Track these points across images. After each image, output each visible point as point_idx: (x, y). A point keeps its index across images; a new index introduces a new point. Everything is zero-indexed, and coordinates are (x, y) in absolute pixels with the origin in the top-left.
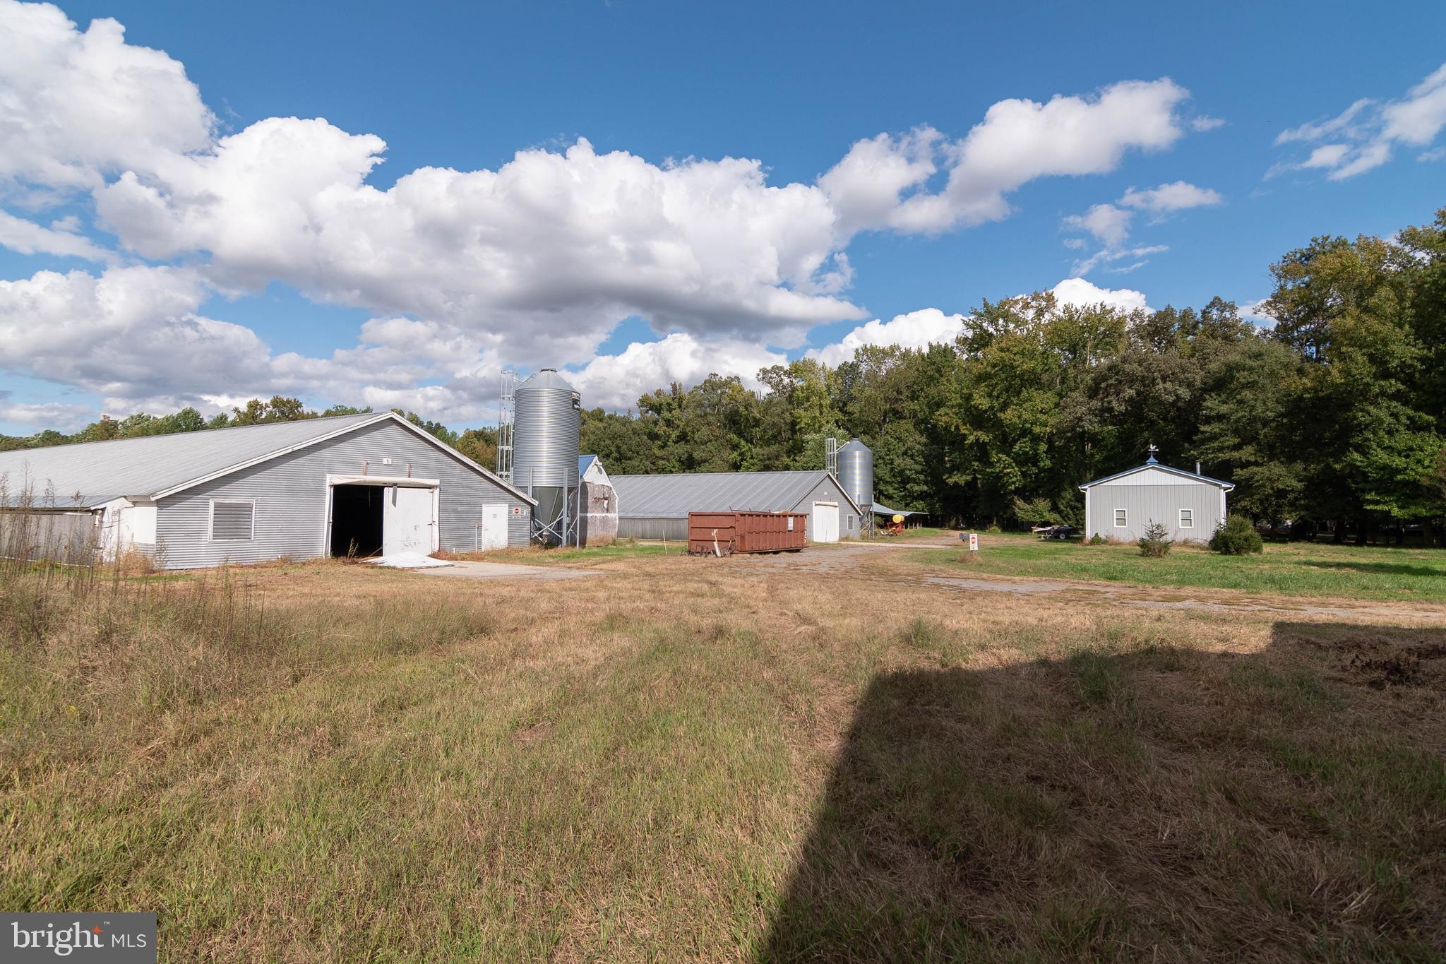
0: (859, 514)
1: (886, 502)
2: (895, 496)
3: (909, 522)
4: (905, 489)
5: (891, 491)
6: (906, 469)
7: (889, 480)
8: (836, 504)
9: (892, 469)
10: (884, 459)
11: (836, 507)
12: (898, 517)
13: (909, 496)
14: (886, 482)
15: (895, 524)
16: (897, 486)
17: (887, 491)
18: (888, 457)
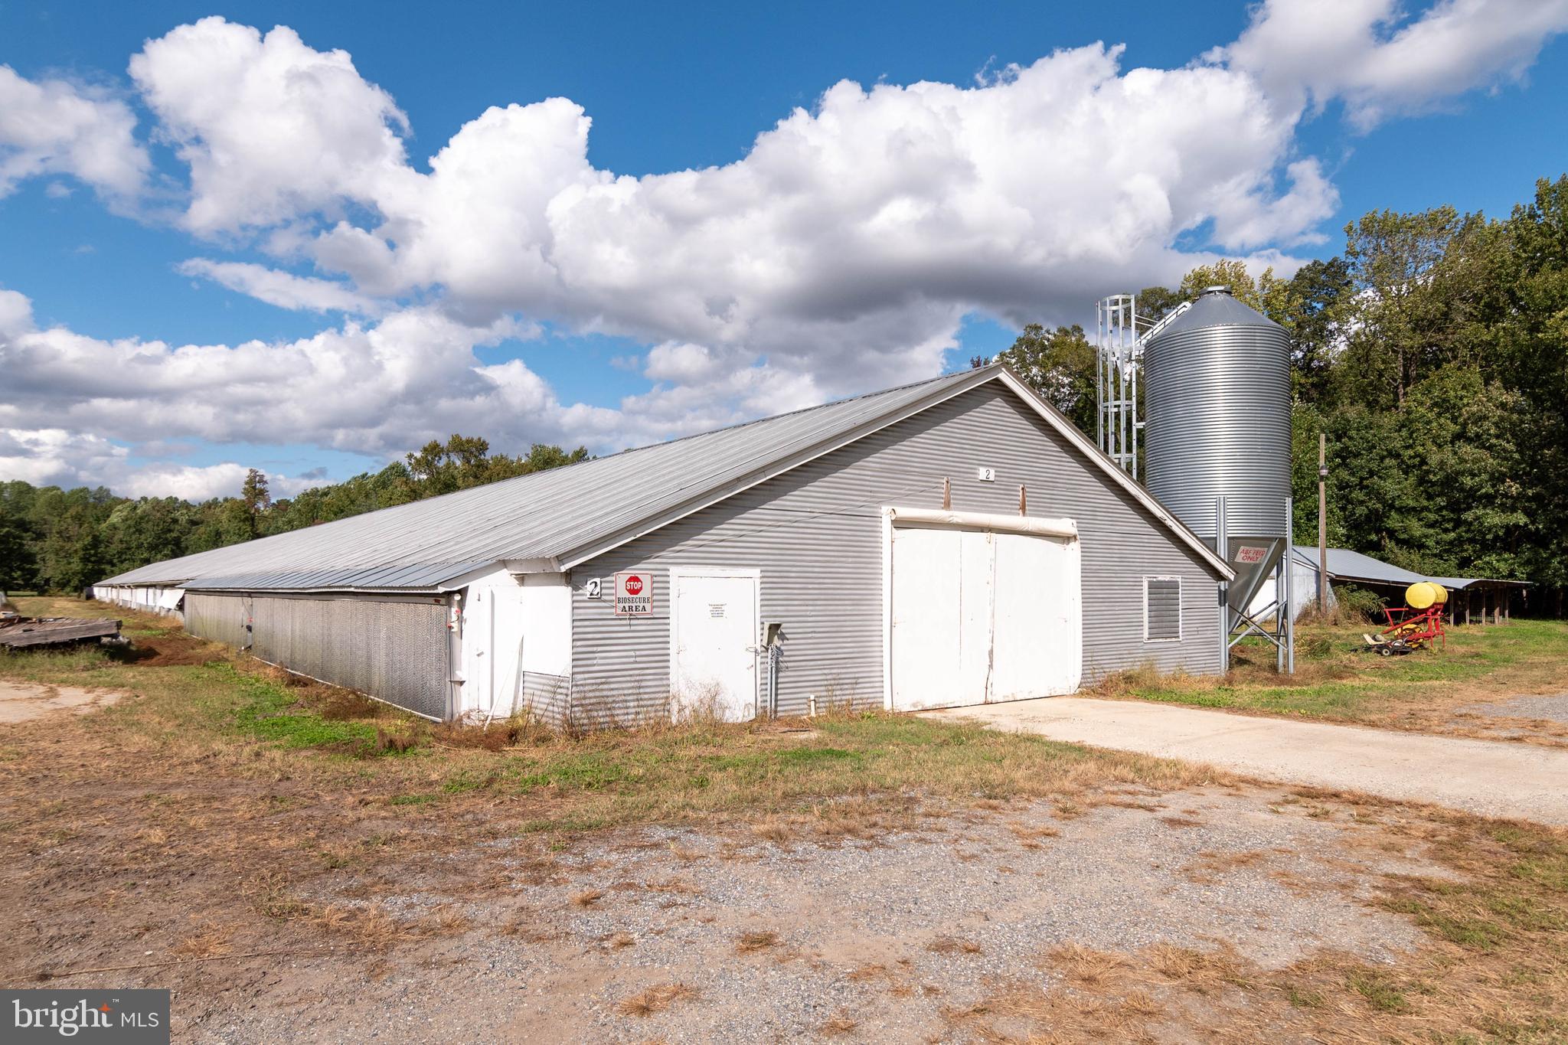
0: (1218, 576)
1: (1402, 554)
2: (1431, 543)
3: (1458, 606)
4: (1458, 523)
5: (1417, 529)
6: (1463, 473)
7: (1411, 503)
8: (1066, 525)
9: (1422, 481)
10: (1398, 456)
11: (1066, 539)
12: (1425, 592)
13: (1472, 541)
14: (1409, 511)
15: (1413, 612)
16: (1432, 517)
17: (1405, 530)
18: (1411, 452)
